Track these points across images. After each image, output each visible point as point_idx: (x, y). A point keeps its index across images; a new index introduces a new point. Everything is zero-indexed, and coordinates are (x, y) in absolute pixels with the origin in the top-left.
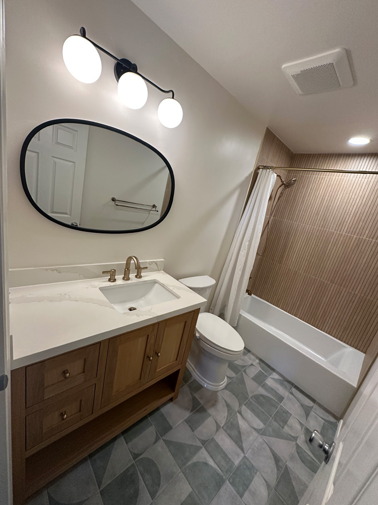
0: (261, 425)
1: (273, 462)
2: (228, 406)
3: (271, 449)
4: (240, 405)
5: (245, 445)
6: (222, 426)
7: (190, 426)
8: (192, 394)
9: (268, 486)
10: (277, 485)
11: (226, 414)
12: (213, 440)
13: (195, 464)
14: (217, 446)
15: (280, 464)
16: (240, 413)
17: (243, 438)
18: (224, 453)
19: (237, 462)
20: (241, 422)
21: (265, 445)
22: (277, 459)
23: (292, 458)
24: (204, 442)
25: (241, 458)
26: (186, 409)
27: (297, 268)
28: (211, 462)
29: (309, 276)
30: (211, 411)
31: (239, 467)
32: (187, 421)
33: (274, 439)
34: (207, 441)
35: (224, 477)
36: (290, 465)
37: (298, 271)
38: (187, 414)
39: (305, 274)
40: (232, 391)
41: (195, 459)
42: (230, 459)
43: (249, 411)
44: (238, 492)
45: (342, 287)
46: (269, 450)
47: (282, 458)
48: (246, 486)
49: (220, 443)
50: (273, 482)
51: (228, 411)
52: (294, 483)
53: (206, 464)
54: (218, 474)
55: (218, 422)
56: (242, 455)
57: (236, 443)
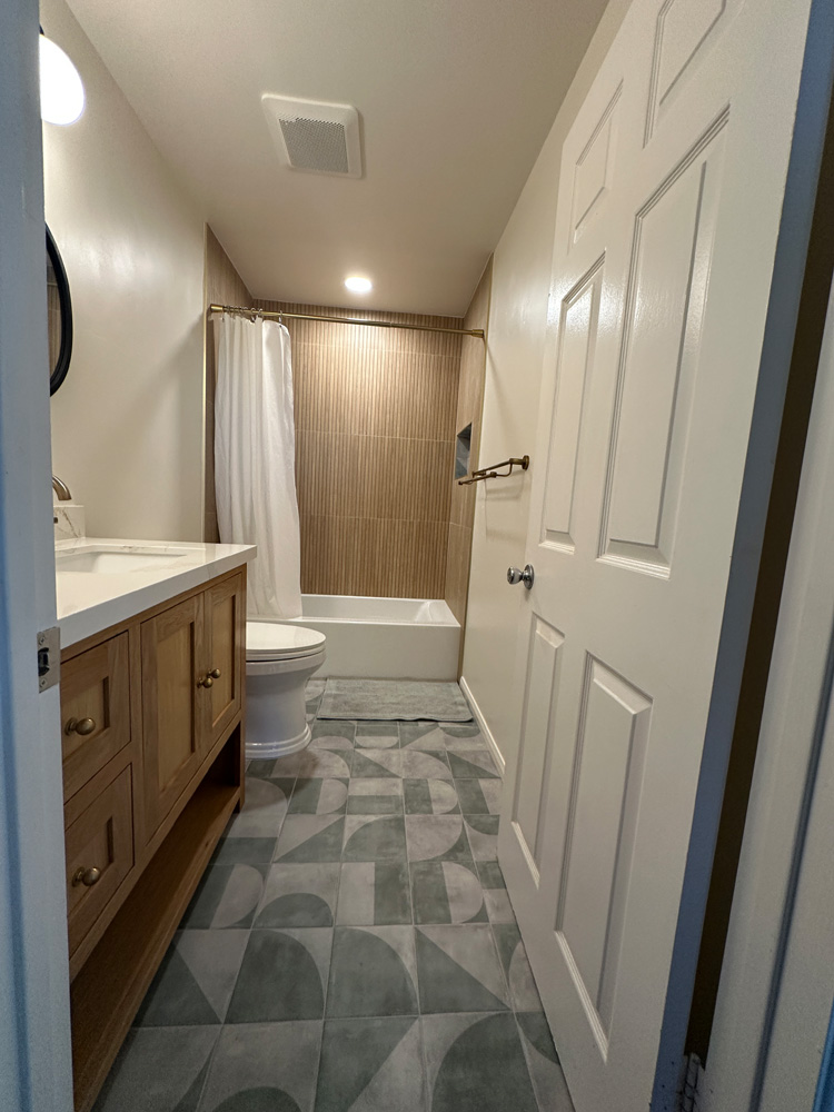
0: (394, 740)
1: (434, 759)
2: (336, 752)
3: (422, 751)
4: (352, 739)
5: (393, 770)
6: (349, 776)
7: (303, 812)
8: (266, 779)
9: (448, 781)
10: (453, 771)
11: (342, 761)
12: (351, 798)
13: (353, 839)
14: (363, 799)
15: (441, 755)
16: (359, 747)
17: (385, 766)
18: (378, 797)
19: (400, 791)
20: (369, 754)
21: (414, 753)
22: (435, 755)
23: (447, 742)
24: (343, 810)
25: (401, 785)
26: (276, 800)
28: (371, 818)
29: (346, 517)
30: (318, 774)
31: (406, 795)
32: (293, 811)
33: (417, 741)
34: (345, 805)
35: (399, 816)
36: (450, 748)
38: (284, 805)
39: (338, 517)
40: (325, 734)
41: (347, 835)
42: (390, 797)
43: (367, 738)
44: (425, 812)
45: (394, 520)
46: (421, 754)
47: (439, 750)
48: (428, 800)
49: (364, 793)
50: (448, 773)
51: (342, 757)
52: (464, 758)
53: (367, 825)
54: (390, 821)
55: (341, 776)
56: (399, 781)
57: (382, 776)
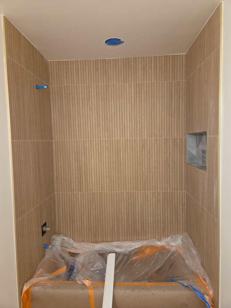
27: (101, 189)
29: (115, 192)
37: (103, 192)
39: (110, 192)
45: (146, 191)
